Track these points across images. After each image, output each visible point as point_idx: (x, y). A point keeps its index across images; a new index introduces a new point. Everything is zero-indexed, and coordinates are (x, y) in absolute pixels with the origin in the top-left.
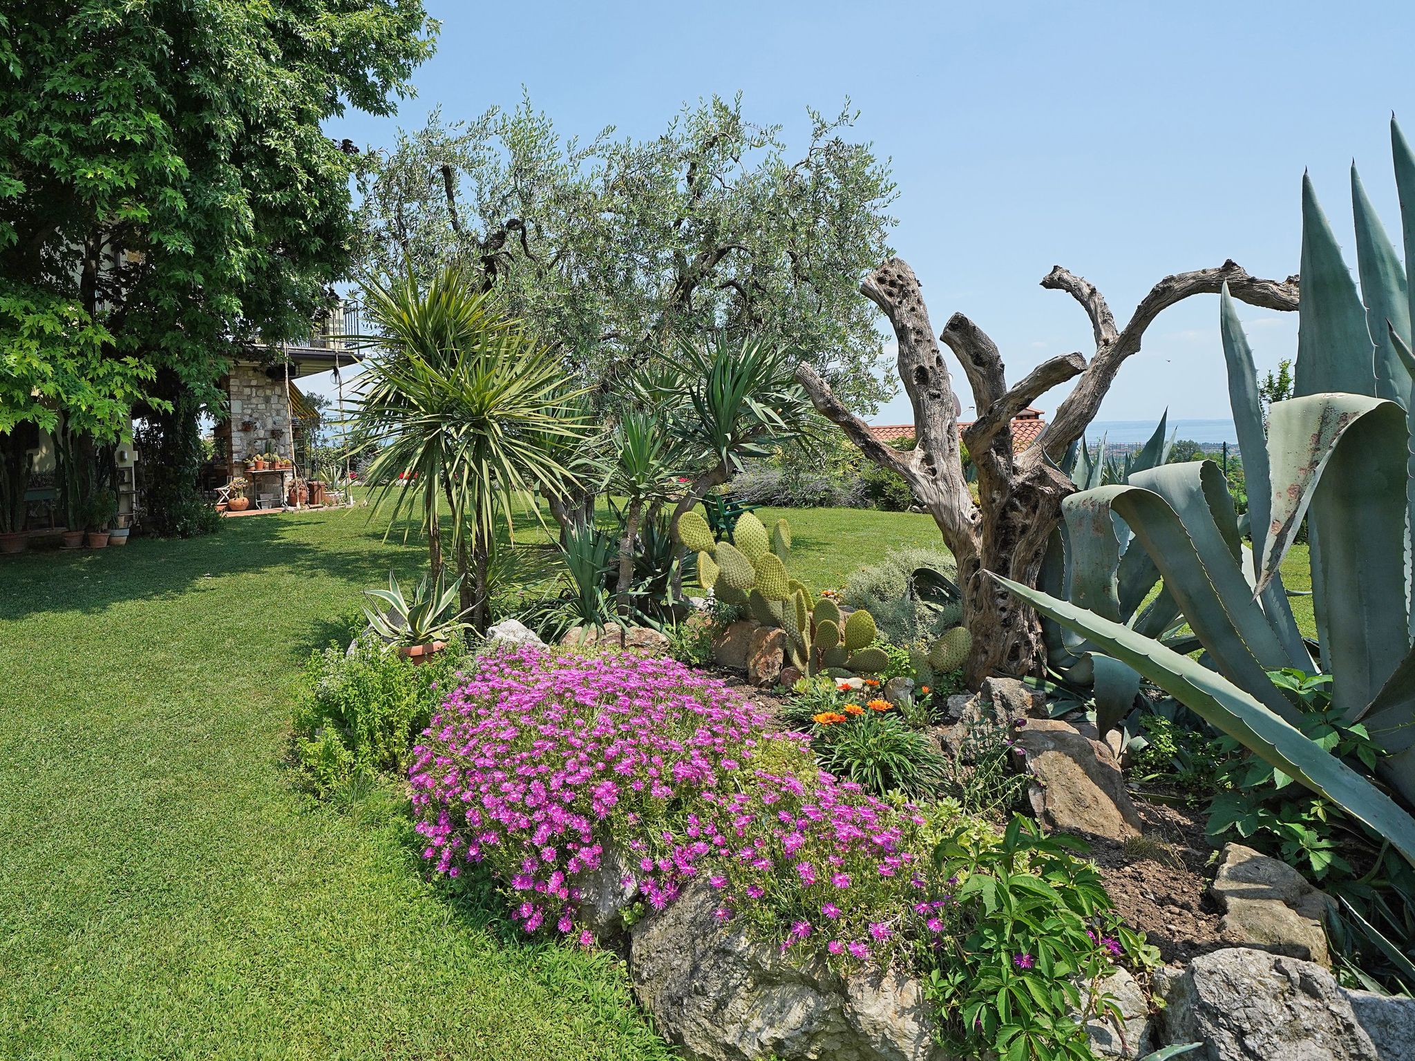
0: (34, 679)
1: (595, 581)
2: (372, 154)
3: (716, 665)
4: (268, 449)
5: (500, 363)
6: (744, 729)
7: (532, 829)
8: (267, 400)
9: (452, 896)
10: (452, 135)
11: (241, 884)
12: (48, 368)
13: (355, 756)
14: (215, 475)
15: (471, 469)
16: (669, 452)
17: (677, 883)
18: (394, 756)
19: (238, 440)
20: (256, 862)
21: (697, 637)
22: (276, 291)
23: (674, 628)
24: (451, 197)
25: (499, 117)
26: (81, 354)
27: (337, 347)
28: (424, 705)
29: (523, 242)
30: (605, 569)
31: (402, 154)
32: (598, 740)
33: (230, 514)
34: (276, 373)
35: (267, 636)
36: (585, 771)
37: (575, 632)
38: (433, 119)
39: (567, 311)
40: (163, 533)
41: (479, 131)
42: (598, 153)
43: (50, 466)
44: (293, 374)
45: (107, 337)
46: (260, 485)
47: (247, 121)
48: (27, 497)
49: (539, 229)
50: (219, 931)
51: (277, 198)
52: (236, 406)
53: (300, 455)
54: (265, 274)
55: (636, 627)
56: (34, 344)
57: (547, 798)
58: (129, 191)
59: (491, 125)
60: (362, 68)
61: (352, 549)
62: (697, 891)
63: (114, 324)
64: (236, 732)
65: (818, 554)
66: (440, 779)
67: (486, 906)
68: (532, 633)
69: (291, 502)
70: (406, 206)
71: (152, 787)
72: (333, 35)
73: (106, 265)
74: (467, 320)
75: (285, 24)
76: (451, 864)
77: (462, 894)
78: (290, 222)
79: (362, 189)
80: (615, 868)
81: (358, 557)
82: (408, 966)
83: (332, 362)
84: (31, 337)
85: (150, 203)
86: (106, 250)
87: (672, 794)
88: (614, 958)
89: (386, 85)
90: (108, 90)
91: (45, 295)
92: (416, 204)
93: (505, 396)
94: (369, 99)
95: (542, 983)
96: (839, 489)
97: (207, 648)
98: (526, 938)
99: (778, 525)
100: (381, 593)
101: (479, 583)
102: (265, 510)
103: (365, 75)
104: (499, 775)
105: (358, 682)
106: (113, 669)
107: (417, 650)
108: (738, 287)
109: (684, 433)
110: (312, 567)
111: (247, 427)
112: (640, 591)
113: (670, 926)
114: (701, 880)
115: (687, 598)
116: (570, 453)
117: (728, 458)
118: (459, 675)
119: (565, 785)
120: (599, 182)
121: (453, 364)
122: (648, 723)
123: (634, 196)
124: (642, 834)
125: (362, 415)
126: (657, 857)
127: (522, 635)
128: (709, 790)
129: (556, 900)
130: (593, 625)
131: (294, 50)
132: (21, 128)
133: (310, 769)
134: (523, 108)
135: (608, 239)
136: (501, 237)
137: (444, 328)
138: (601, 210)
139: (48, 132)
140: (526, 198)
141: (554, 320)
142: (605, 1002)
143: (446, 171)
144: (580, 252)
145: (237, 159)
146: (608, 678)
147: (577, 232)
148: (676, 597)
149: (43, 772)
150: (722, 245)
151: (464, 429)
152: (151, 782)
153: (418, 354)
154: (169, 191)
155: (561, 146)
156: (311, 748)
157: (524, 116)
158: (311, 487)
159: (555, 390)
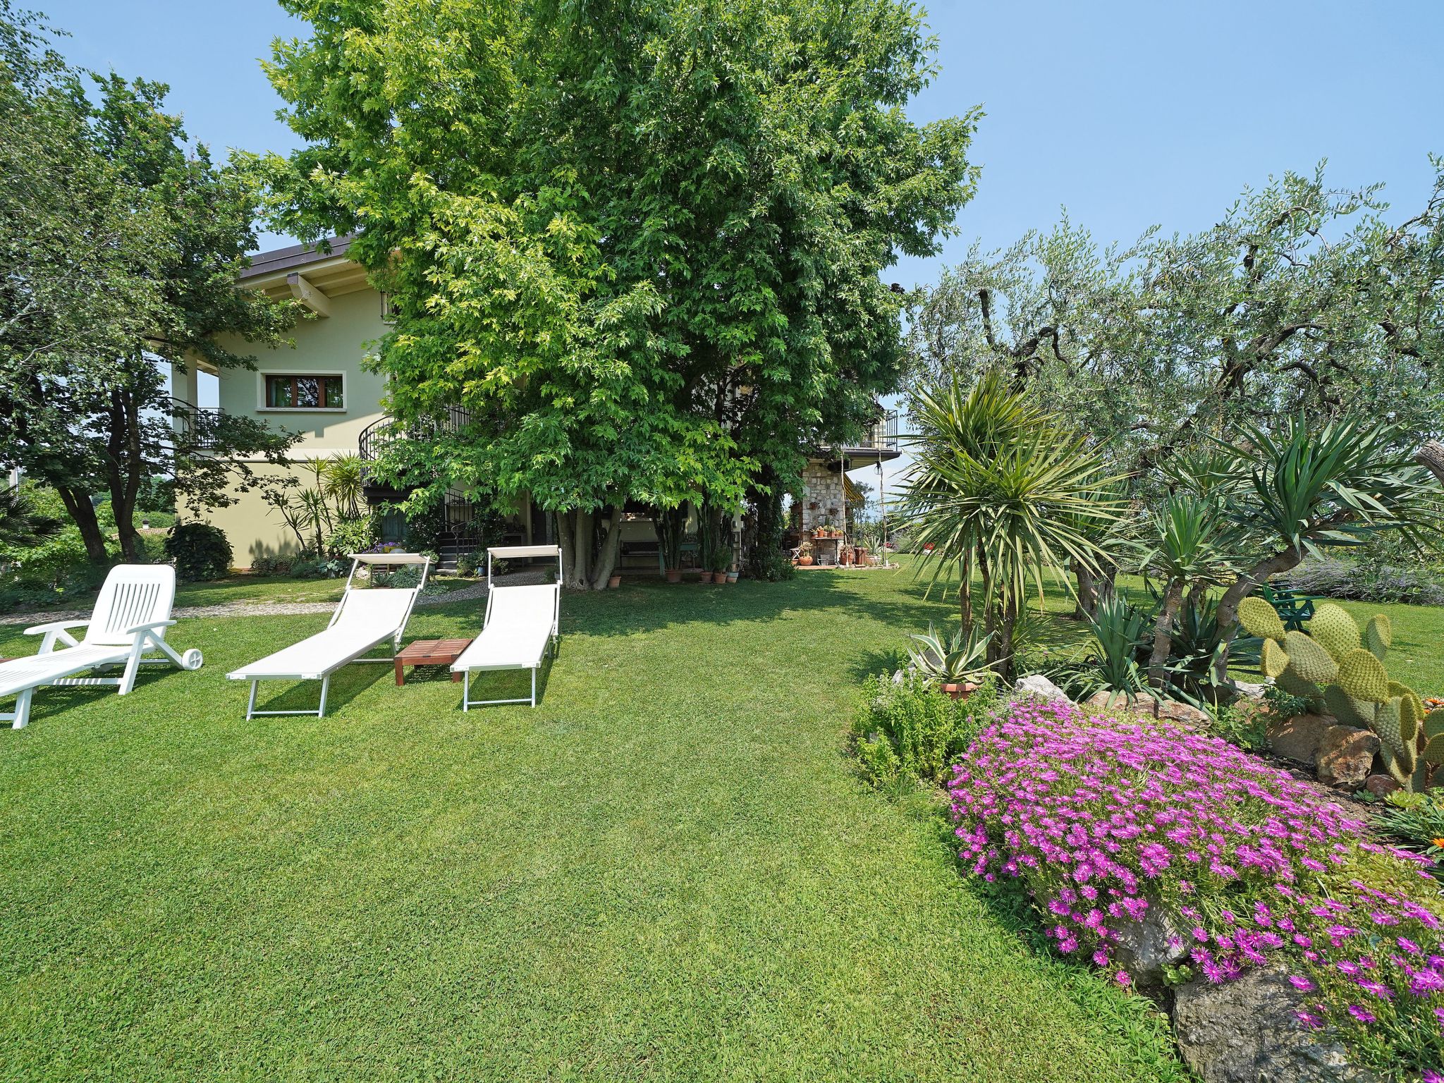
0: (688, 663)
1: (1126, 651)
2: (919, 291)
3: (1272, 754)
4: (827, 523)
5: (1035, 453)
6: (1327, 831)
7: (1072, 865)
8: (828, 487)
9: (986, 896)
10: (990, 262)
11: (818, 834)
12: (699, 466)
13: (902, 761)
14: (791, 540)
15: (1006, 544)
16: (1223, 537)
17: (1237, 965)
18: (932, 768)
19: (807, 516)
20: (828, 821)
21: (1249, 722)
22: (841, 407)
23: (1216, 708)
24: (986, 315)
25: (1035, 240)
26: (717, 456)
27: (879, 446)
28: (960, 733)
29: (1055, 346)
30: (1138, 643)
31: (944, 287)
32: (1147, 803)
33: (801, 568)
34: (835, 467)
35: (829, 657)
36: (1133, 828)
37: (1102, 695)
38: (972, 251)
39: (1099, 405)
40: (758, 578)
41: (1016, 254)
42: (1139, 253)
43: (695, 529)
44: (847, 468)
45: (731, 444)
46: (821, 548)
47: (826, 281)
48: (682, 548)
49: (1072, 332)
50: (804, 862)
51: (847, 336)
52: (806, 490)
53: (850, 527)
54: (835, 394)
55: (1171, 701)
56: (692, 450)
57: (1089, 842)
58: (751, 344)
59: (1027, 247)
60: (913, 222)
61: (889, 600)
62: (1265, 980)
63: (735, 435)
64: (810, 722)
65: (1403, 655)
66: (980, 798)
67: (1017, 913)
68: (1058, 690)
69: (842, 562)
70: (946, 328)
71: (758, 749)
72: (890, 202)
73: (729, 397)
74: (1006, 417)
75: (854, 203)
76: (986, 869)
77: (995, 897)
78: (855, 352)
79: (910, 319)
80: (1159, 926)
81: (895, 607)
82: (948, 940)
83: (876, 458)
84: (690, 446)
85: (763, 350)
86: (729, 387)
87: (1235, 874)
88: (1151, 1006)
89: (934, 229)
90: (740, 278)
91: (696, 420)
92: (955, 326)
93: (1041, 482)
94: (918, 246)
95: (1076, 1001)
96: (1434, 587)
97: (789, 660)
98: (1058, 955)
99: (1373, 621)
100: (923, 638)
101: (1006, 640)
102: (823, 567)
103: (916, 228)
104: (1040, 810)
105: (905, 705)
106: (732, 664)
107: (952, 687)
108: (1304, 368)
109: (1240, 518)
110: (859, 611)
111: (813, 506)
112: (1178, 668)
113: (1227, 1002)
114: (1271, 972)
115: (1233, 682)
116: (1103, 533)
117: (1302, 546)
118: (993, 715)
119: (1109, 835)
120: (1139, 281)
121: (992, 455)
122: (1205, 799)
123: (1181, 289)
124: (1194, 903)
125: (910, 497)
126: (1213, 930)
127: (1050, 690)
128: (1284, 883)
129: (1093, 935)
130: (1123, 692)
131: (859, 219)
132: (689, 311)
133: (864, 761)
134: (1061, 226)
135: (1147, 333)
136: (1033, 344)
137: (984, 424)
138: (1141, 308)
139: (703, 311)
140: (1060, 307)
141: (1085, 414)
142: (1143, 1045)
143: (984, 295)
144: (1115, 350)
145: (819, 311)
146: (1151, 746)
147: (1115, 331)
148: (1220, 680)
149: (694, 724)
150: (1286, 327)
151: (1001, 510)
152: (757, 746)
153: (961, 448)
154: (775, 340)
155: (1099, 253)
156: (868, 748)
157: (1061, 234)
158: (857, 551)
159: (1089, 476)
